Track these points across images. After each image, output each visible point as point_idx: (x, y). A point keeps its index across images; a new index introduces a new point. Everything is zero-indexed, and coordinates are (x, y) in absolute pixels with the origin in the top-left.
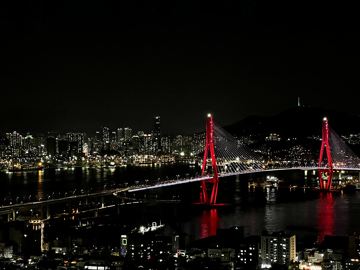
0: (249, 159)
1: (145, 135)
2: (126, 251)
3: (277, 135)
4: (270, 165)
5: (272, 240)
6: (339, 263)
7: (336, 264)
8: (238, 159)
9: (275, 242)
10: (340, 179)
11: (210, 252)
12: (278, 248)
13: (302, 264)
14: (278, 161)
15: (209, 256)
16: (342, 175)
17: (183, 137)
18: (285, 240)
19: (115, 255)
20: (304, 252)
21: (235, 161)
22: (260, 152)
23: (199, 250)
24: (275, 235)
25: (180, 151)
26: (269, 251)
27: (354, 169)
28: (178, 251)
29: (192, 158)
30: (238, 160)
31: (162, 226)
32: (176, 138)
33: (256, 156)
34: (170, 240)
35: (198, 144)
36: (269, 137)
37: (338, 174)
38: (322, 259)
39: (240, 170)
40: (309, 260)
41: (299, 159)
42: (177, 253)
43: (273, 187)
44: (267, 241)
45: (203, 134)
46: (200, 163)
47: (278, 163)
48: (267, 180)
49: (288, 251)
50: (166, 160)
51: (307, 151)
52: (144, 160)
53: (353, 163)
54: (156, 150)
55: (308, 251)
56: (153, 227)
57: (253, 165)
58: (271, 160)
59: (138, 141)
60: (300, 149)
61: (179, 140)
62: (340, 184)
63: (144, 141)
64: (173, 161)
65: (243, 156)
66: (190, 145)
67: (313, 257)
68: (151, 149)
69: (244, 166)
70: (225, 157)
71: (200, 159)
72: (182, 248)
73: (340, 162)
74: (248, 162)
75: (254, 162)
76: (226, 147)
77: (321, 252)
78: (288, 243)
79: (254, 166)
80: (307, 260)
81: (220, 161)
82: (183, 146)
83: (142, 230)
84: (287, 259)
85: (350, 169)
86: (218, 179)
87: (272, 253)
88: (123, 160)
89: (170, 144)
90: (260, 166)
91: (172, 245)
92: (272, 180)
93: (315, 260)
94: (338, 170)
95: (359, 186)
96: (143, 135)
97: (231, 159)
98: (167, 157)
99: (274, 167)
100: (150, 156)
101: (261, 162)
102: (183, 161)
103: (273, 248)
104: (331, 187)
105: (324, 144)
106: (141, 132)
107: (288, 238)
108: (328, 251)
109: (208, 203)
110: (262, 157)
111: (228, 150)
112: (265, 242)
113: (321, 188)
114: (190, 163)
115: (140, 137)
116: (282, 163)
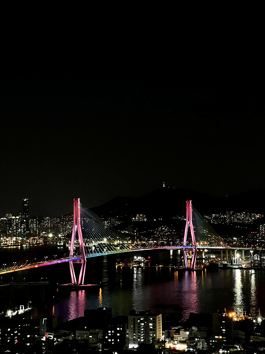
0: (116, 239)
1: (13, 217)
3: (143, 216)
4: (137, 245)
5: (139, 319)
6: (204, 341)
7: (200, 342)
8: (105, 240)
9: (142, 322)
10: (204, 257)
11: (78, 334)
12: (145, 328)
13: (168, 343)
14: (145, 241)
15: (77, 338)
16: (206, 253)
17: (51, 219)
18: (151, 319)
20: (170, 331)
21: (102, 242)
22: (127, 232)
23: (67, 332)
24: (141, 314)
25: (48, 233)
26: (137, 331)
27: (217, 248)
28: (46, 334)
29: (60, 239)
30: (105, 241)
31: (29, 309)
32: (44, 220)
33: (123, 237)
34: (38, 322)
35: (66, 225)
36: (135, 218)
37: (202, 253)
38: (187, 337)
39: (107, 251)
40: (175, 338)
41: (165, 239)
43: (140, 267)
45: (71, 215)
46: (68, 244)
47: (145, 243)
48: (134, 260)
49: (154, 330)
50: (34, 242)
51: (173, 231)
52: (12, 242)
53: (215, 242)
54: (24, 232)
55: (174, 329)
56: (20, 310)
57: (121, 246)
58: (138, 240)
59: (6, 223)
60: (165, 229)
61: (47, 222)
62: (204, 263)
63: (12, 223)
64: (41, 243)
65: (110, 237)
66: (57, 227)
67: (179, 336)
68: (19, 231)
69: (112, 247)
70: (93, 239)
71: (68, 240)
72: (49, 331)
73: (203, 241)
74: (115, 243)
75: (121, 243)
76: (93, 228)
77: (186, 330)
78: (154, 322)
80: (172, 339)
81: (88, 242)
82: (51, 228)
83: (10, 313)
84: (154, 338)
85: (213, 248)
86: (86, 260)
87: (139, 332)
89: (38, 226)
90: (127, 246)
91: (39, 328)
92: (139, 260)
93: (180, 338)
94: (202, 249)
95: (221, 264)
96: (11, 217)
97: (98, 240)
98: (35, 239)
99: (140, 247)
100: (18, 238)
101: (128, 242)
102: (51, 242)
103: (140, 327)
104: (195, 265)
105: (188, 224)
106: (9, 214)
107: (154, 317)
108: (193, 329)
109: (76, 284)
110: (129, 238)
111: (96, 231)
112: (133, 322)
113: (185, 267)
114: (58, 244)
115: (8, 219)
116: (149, 243)
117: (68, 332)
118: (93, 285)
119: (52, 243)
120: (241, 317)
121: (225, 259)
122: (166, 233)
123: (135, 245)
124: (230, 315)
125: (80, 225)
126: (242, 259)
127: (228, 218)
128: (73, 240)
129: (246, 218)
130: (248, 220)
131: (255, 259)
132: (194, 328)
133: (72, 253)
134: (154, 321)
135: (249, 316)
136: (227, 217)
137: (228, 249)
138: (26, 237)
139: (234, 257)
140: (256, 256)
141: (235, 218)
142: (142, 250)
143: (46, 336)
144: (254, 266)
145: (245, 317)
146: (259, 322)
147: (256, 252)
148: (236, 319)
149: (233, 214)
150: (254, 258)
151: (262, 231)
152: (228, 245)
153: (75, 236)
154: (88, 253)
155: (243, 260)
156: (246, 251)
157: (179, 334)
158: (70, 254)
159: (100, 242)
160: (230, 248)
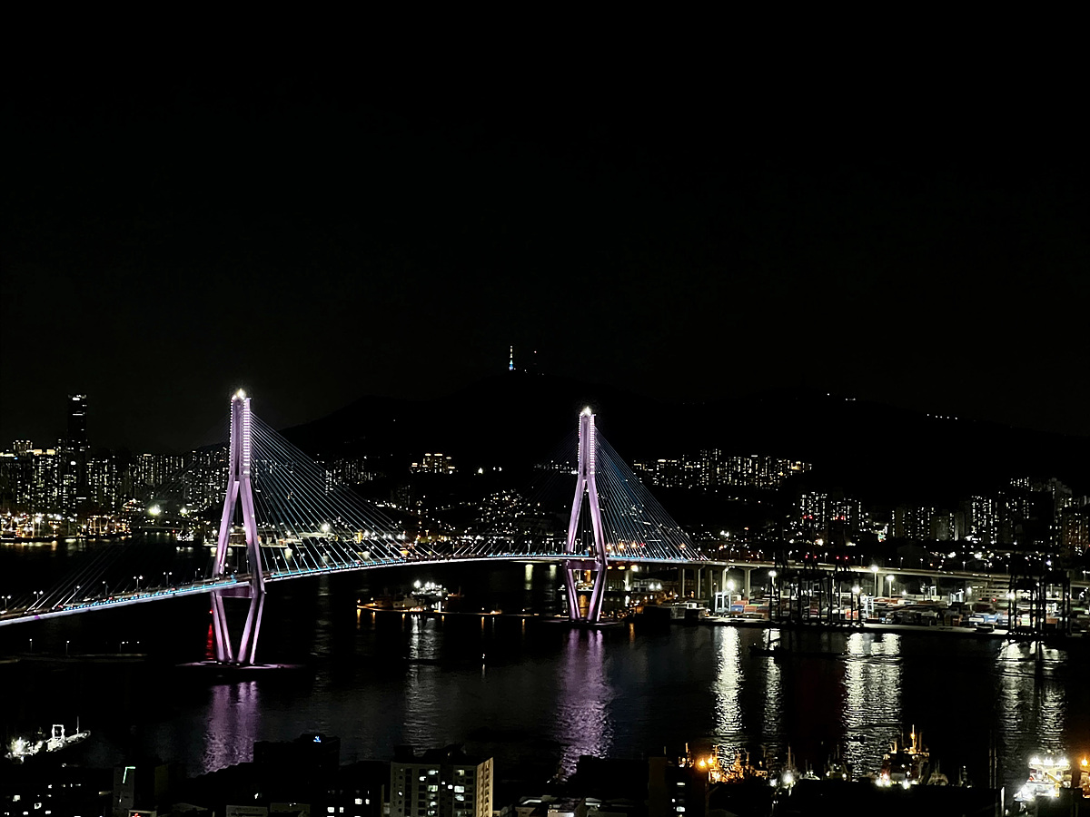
0: (359, 528)
1: (37, 452)
3: (444, 458)
4: (423, 547)
5: (424, 773)
8: (326, 527)
9: (432, 780)
10: (628, 588)
11: (233, 814)
12: (442, 799)
14: (447, 536)
16: (634, 577)
17: (157, 460)
18: (461, 772)
20: (517, 809)
21: (317, 535)
22: (394, 506)
23: (200, 809)
24: (432, 758)
25: (149, 503)
26: (415, 809)
27: (667, 560)
28: (133, 814)
29: (184, 523)
30: (325, 532)
31: (81, 735)
32: (135, 461)
33: (383, 521)
34: (108, 777)
35: (204, 479)
36: (420, 462)
37: (622, 575)
39: (330, 561)
41: (510, 529)
43: (431, 613)
44: (408, 780)
45: (222, 450)
46: (208, 538)
47: (448, 542)
48: (413, 593)
49: (469, 805)
50: (103, 530)
51: (534, 506)
52: (32, 529)
53: (664, 543)
54: (72, 497)
55: (529, 805)
56: (53, 739)
57: (373, 548)
58: (427, 531)
59: (14, 470)
60: (511, 499)
61: (146, 468)
62: (627, 605)
63: (34, 470)
64: (123, 534)
65: (342, 519)
66: (178, 484)
68: (55, 494)
69: (345, 550)
70: (286, 523)
71: (211, 528)
73: (628, 538)
74: (355, 538)
75: (376, 539)
76: (290, 492)
77: (565, 808)
78: (470, 782)
79: (375, 550)
81: (271, 532)
82: (158, 488)
85: (656, 560)
86: (263, 588)
87: (423, 813)
89: (116, 481)
90: (392, 550)
91: (112, 794)
92: (429, 593)
94: (622, 563)
95: (680, 610)
96: (31, 451)
97: (304, 527)
98: (104, 521)
99: (434, 554)
100: (50, 516)
101: (395, 537)
102: (155, 531)
103: (424, 798)
104: (599, 613)
105: (584, 486)
106: (25, 442)
107: (470, 768)
108: (587, 804)
109: (231, 663)
110: (398, 524)
111: (296, 500)
112: (403, 781)
113: (570, 619)
114: (179, 538)
115: (19, 456)
116: (460, 540)
117: (203, 809)
118: (285, 666)
119: (158, 534)
120: (734, 769)
121: (692, 596)
122: (514, 510)
123: (416, 548)
124: (702, 764)
125: (248, 481)
126: (742, 595)
127: (706, 471)
128: (225, 527)
129: (760, 472)
130: (767, 479)
131: (782, 597)
132: (589, 802)
133: (221, 565)
134: (470, 778)
135: (758, 768)
136: (702, 468)
137: (702, 565)
138: (76, 515)
139: (720, 590)
141: (728, 471)
142: (438, 561)
144: (778, 618)
145: (745, 769)
146: (786, 787)
147: (785, 576)
148: (717, 777)
149: (723, 458)
150: (779, 593)
151: (808, 513)
152: (704, 552)
153: (233, 514)
154: (272, 566)
155: (747, 599)
156: (755, 573)
158: (216, 570)
160: (709, 561)
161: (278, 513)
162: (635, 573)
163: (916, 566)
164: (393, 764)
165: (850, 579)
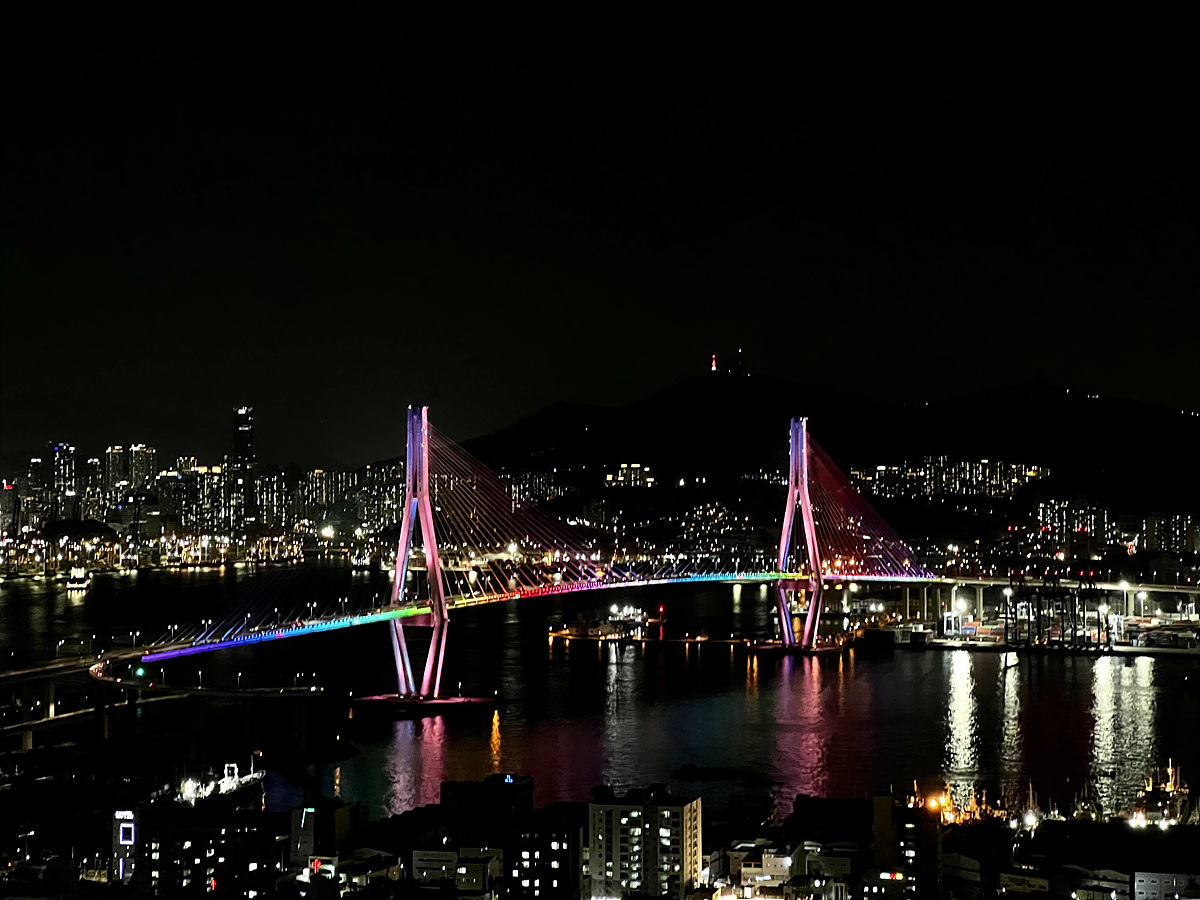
0: (550, 548)
1: (203, 470)
2: (133, 866)
3: (642, 468)
4: (620, 568)
5: (626, 814)
6: (842, 888)
7: (831, 891)
8: (513, 547)
9: (634, 823)
10: (846, 610)
11: (419, 860)
12: (646, 843)
13: (722, 894)
14: (647, 555)
15: (416, 875)
16: (853, 597)
17: (329, 476)
18: (667, 814)
19: (94, 879)
20: (729, 853)
21: (503, 556)
22: (587, 523)
23: (384, 854)
24: (634, 798)
25: (320, 524)
26: (617, 853)
27: (889, 578)
28: (313, 860)
29: (360, 546)
30: (512, 552)
31: (256, 775)
32: (306, 479)
33: (575, 540)
34: (283, 820)
35: (380, 498)
36: (615, 475)
37: (840, 594)
38: (787, 873)
40: (746, 879)
41: (714, 547)
42: (307, 866)
43: (629, 640)
44: (609, 822)
45: (398, 465)
46: (386, 560)
47: (648, 562)
48: (610, 618)
49: (676, 850)
50: (273, 553)
51: (741, 520)
52: (199, 554)
53: (886, 558)
54: (239, 519)
55: (742, 849)
56: (226, 779)
57: (565, 570)
58: (624, 550)
59: (178, 490)
60: (716, 514)
61: (317, 484)
62: (845, 629)
63: (199, 489)
64: (295, 557)
65: (530, 539)
66: (352, 503)
67: (759, 870)
68: (222, 515)
69: (534, 573)
70: (469, 543)
71: (387, 549)
72: (324, 850)
73: (845, 554)
74: (545, 560)
75: (568, 559)
76: (473, 510)
77: (781, 853)
78: (676, 825)
79: (567, 572)
80: (736, 880)
81: (453, 554)
82: (330, 507)
83: (190, 790)
84: (674, 878)
85: (877, 578)
86: (446, 615)
87: (625, 858)
88: (127, 554)
89: (286, 499)
90: (586, 571)
91: (290, 839)
92: (628, 618)
93: (764, 879)
94: (840, 582)
95: (904, 633)
96: (196, 469)
97: (489, 548)
99: (631, 575)
100: (217, 539)
101: (588, 557)
102: (329, 554)
103: (626, 842)
104: (815, 637)
105: (796, 496)
106: (189, 459)
107: (676, 809)
108: (806, 848)
109: (414, 697)
110: (592, 543)
111: (480, 519)
112: (603, 825)
113: (784, 643)
114: (354, 561)
115: (183, 474)
116: (661, 561)
117: (387, 854)
118: (473, 700)
119: (332, 557)
120: (968, 809)
121: (918, 617)
122: (720, 525)
123: (613, 569)
124: (933, 803)
125: (427, 498)
126: (975, 617)
127: (931, 479)
128: (403, 550)
129: (991, 479)
130: (999, 486)
131: (1019, 617)
132: (808, 846)
133: (401, 590)
134: (676, 820)
135: (996, 807)
136: (926, 475)
137: (928, 583)
138: (245, 537)
139: (949, 610)
140: (1022, 607)
141: (955, 478)
142: (636, 583)
143: (311, 866)
144: (1015, 641)
145: (981, 809)
146: (1028, 829)
147: (1022, 594)
148: (949, 817)
149: (949, 464)
150: (1015, 613)
151: (1047, 524)
152: (930, 569)
153: (411, 535)
154: (455, 591)
155: (980, 620)
156: (988, 591)
157: (760, 866)
158: (394, 597)
159: (494, 557)
160: (936, 580)
161: (460, 533)
162: (853, 593)
163: (1171, 581)
164: (591, 806)
165: (1095, 597)
